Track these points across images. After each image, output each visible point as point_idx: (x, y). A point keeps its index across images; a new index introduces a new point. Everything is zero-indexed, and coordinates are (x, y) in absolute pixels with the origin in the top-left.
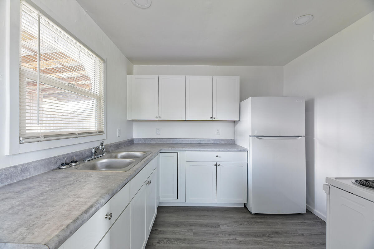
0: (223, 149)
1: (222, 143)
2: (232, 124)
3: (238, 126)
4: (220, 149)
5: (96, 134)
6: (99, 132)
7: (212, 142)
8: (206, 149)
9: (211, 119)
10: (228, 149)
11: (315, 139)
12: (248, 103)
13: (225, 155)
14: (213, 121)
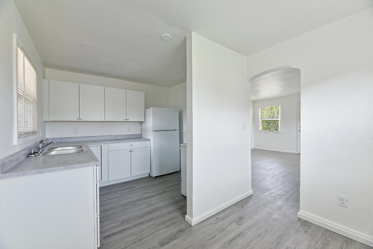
0: (135, 140)
1: (133, 137)
2: (140, 124)
3: (143, 125)
4: (133, 141)
5: (30, 135)
6: (32, 133)
7: (125, 137)
8: (123, 141)
9: (126, 121)
10: (139, 140)
11: (183, 131)
12: (150, 111)
13: (137, 144)
14: (127, 122)
